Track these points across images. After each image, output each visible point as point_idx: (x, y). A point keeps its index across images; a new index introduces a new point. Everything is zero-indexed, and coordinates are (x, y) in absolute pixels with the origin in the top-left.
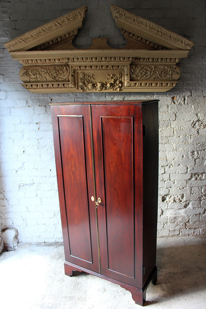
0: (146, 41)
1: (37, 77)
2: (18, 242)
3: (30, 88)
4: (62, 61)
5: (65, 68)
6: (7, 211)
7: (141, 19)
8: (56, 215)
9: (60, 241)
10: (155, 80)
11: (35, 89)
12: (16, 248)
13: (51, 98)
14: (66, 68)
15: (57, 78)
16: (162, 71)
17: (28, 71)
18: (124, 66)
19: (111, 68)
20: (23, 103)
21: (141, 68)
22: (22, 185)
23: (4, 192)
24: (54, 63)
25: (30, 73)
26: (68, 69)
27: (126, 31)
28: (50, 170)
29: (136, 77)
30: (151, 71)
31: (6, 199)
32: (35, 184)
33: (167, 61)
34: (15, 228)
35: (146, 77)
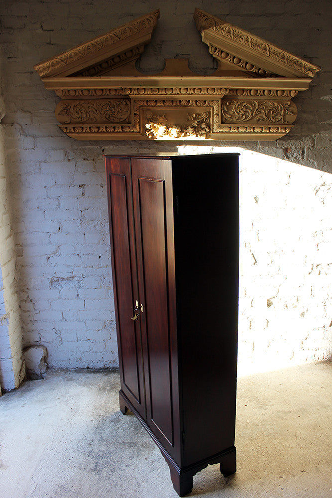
0: (247, 63)
1: (83, 116)
2: (48, 367)
3: (72, 133)
4: (120, 92)
5: (124, 103)
6: (32, 320)
7: (240, 31)
8: (106, 326)
9: (111, 366)
10: (259, 122)
11: (78, 133)
12: (45, 375)
13: (103, 148)
14: (126, 104)
15: (112, 118)
16: (270, 110)
17: (69, 107)
18: (212, 101)
19: (194, 104)
20: (60, 155)
21: (239, 105)
22: (56, 279)
23: (28, 290)
24: (107, 95)
25: (72, 110)
26: (130, 105)
27: (216, 49)
28: (98, 258)
29: (231, 118)
30: (254, 109)
31: (31, 301)
32: (76, 279)
33: (277, 95)
34: (43, 346)
35: (246, 118)
